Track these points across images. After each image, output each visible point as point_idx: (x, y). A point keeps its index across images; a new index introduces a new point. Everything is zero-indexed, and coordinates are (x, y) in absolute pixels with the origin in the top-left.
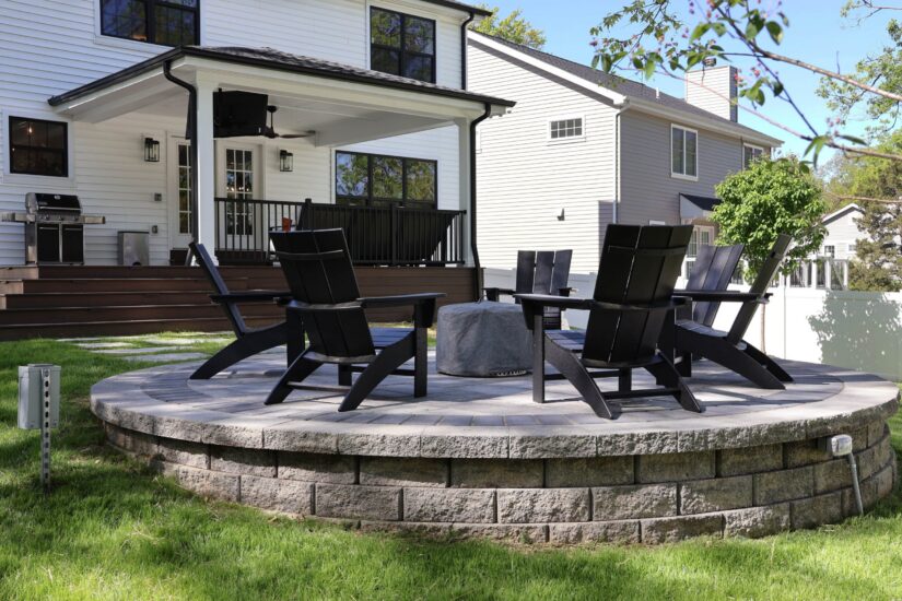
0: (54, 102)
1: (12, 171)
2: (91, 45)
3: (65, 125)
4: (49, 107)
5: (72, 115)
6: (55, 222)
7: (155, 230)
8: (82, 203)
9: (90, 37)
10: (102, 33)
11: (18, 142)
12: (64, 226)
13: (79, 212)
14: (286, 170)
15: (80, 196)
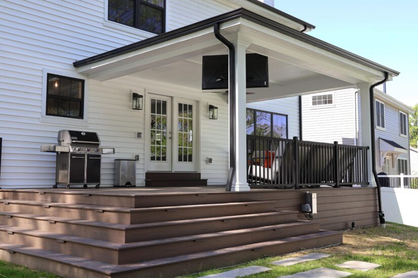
0: (77, 64)
1: (47, 114)
2: (101, 26)
3: (83, 81)
4: (73, 68)
5: (87, 74)
6: (82, 152)
7: (137, 158)
8: (100, 138)
9: (101, 21)
10: (109, 19)
11: (51, 92)
12: (89, 156)
13: (98, 145)
14: (213, 118)
15: (99, 133)
